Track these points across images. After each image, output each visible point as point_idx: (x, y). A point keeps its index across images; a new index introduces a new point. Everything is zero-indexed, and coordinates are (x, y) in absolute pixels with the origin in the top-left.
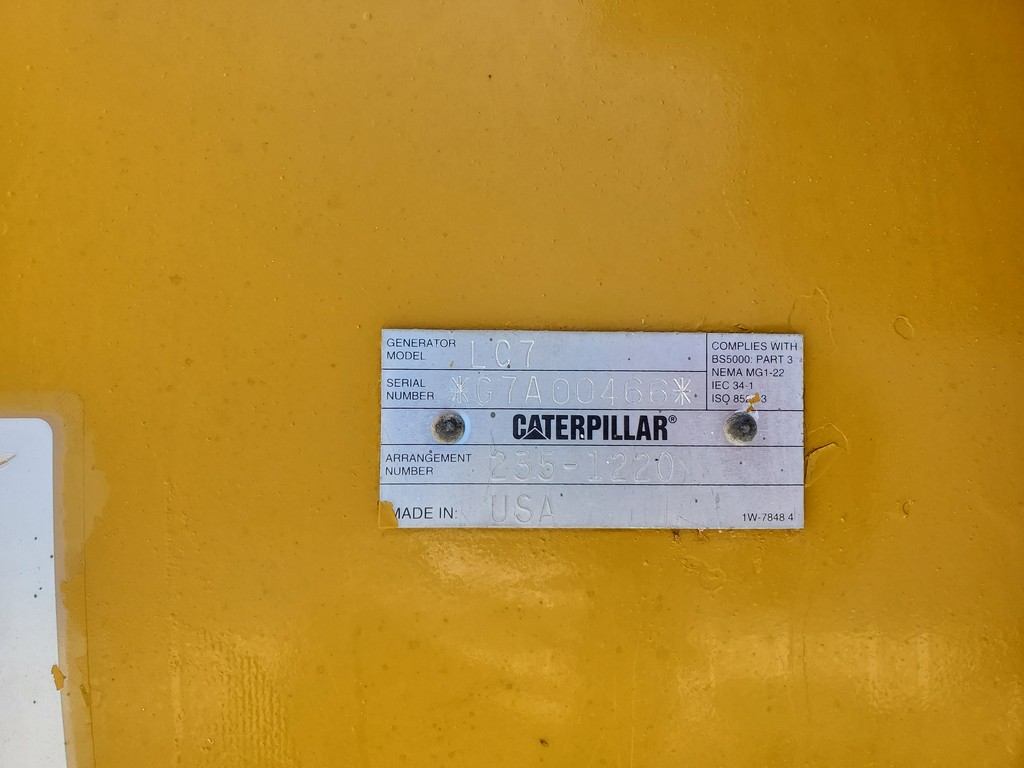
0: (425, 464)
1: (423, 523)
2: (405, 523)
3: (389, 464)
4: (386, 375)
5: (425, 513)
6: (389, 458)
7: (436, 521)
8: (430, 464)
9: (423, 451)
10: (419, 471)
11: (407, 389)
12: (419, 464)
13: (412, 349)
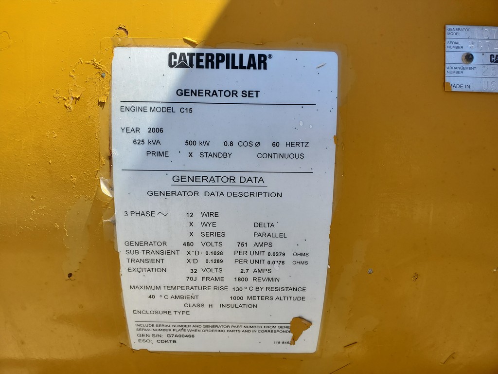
0: (460, 70)
1: (460, 90)
2: (454, 89)
3: (449, 70)
4: (447, 40)
5: (461, 86)
6: (448, 68)
7: (464, 89)
8: (462, 70)
9: (460, 66)
10: (458, 72)
11: (454, 45)
12: (458, 70)
13: (456, 32)
